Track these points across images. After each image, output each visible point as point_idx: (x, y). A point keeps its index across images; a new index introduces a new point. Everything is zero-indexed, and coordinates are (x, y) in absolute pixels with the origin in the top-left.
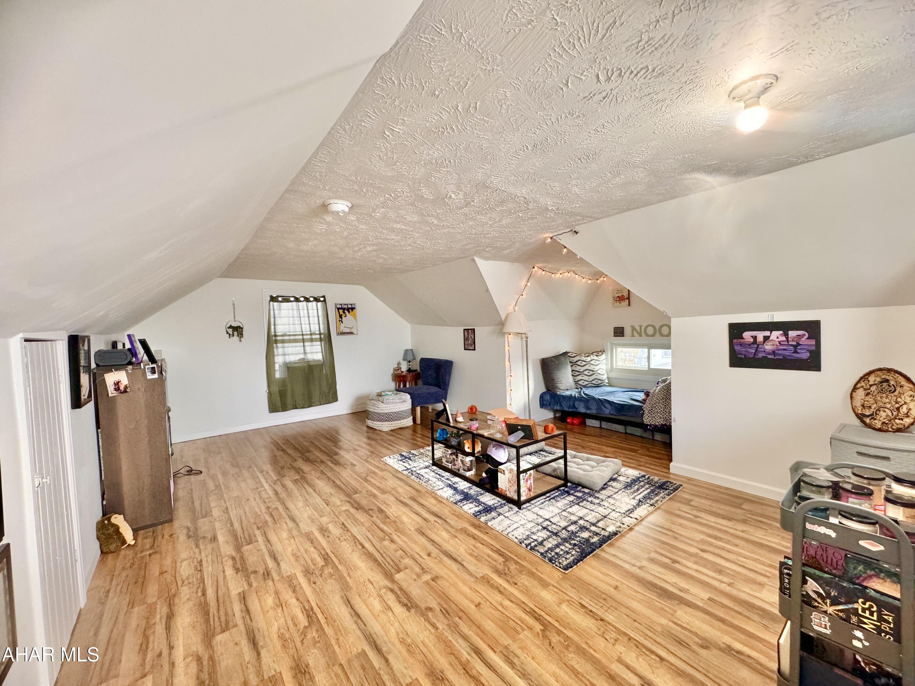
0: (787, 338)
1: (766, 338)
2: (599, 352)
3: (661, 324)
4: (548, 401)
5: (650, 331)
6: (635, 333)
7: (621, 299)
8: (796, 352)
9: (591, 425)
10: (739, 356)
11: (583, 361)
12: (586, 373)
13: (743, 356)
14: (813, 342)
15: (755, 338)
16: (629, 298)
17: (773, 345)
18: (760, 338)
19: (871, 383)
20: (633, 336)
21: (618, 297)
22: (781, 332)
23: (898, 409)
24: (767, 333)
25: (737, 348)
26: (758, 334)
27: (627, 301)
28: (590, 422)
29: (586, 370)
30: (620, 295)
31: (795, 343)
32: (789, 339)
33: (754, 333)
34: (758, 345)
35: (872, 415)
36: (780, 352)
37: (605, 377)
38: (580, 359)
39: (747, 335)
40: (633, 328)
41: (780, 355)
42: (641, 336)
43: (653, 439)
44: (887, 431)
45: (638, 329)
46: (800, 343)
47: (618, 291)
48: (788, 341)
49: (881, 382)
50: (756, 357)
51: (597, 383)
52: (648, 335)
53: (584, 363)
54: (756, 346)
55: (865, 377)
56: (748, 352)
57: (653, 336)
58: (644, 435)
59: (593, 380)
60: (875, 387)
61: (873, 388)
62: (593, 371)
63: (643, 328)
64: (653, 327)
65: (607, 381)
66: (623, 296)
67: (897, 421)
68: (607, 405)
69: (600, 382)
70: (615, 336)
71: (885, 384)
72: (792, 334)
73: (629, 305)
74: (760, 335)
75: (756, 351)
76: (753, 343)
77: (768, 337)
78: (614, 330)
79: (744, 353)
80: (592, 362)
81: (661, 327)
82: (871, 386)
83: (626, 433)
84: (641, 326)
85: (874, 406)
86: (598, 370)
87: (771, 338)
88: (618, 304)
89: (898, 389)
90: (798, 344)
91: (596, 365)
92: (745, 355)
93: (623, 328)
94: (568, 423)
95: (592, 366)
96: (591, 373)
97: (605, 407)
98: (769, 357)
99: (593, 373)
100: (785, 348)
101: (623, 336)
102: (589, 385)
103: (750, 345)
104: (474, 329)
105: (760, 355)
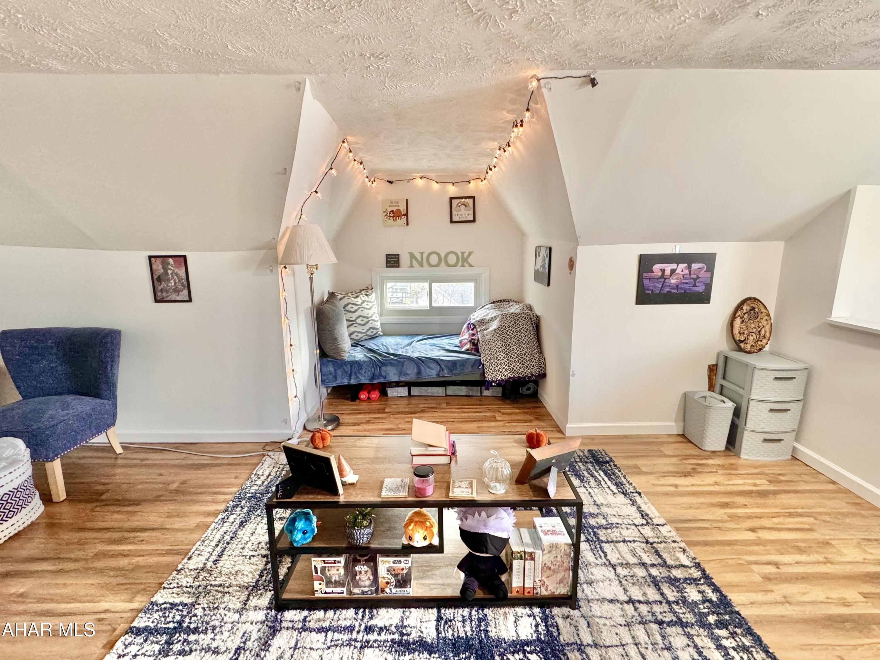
0: (690, 271)
1: (673, 271)
2: (367, 289)
3: (448, 251)
4: (331, 374)
5: (434, 259)
6: (414, 262)
7: (396, 215)
8: (695, 286)
9: (395, 395)
10: (647, 292)
11: (353, 304)
12: (359, 321)
13: (650, 292)
14: (708, 275)
15: (663, 271)
16: (407, 215)
17: (677, 279)
18: (668, 272)
19: (745, 311)
20: (412, 266)
21: (392, 211)
22: (686, 265)
23: (759, 332)
24: (674, 266)
25: (646, 282)
26: (666, 267)
27: (404, 219)
28: (392, 392)
29: (359, 317)
30: (395, 209)
31: (695, 276)
32: (692, 273)
33: (663, 266)
34: (665, 279)
35: (745, 340)
36: (683, 286)
37: (378, 325)
38: (349, 301)
39: (657, 268)
40: (412, 256)
41: (682, 288)
42: (422, 266)
43: (481, 395)
44: (754, 352)
45: (419, 257)
46: (700, 276)
47: (392, 203)
48: (690, 274)
49: (751, 310)
50: (662, 292)
51: (372, 334)
52: (431, 266)
53: (355, 308)
54: (663, 280)
55: (739, 307)
56: (655, 287)
57: (436, 266)
58: (471, 394)
59: (368, 330)
60: (746, 315)
61: (746, 316)
62: (367, 318)
63: (425, 256)
64: (438, 254)
65: (380, 329)
66: (398, 210)
67: (759, 343)
68: (432, 365)
69: (375, 331)
70: (387, 267)
71: (752, 312)
72: (695, 266)
73: (407, 224)
74: (668, 268)
75: (662, 285)
76: (661, 278)
77: (675, 270)
78: (387, 258)
79: (651, 288)
80: (364, 305)
81: (447, 255)
82: (745, 314)
83: (447, 395)
84: (422, 254)
85: (746, 332)
86: (372, 315)
87: (677, 272)
88: (391, 221)
89: (760, 315)
90: (698, 277)
91: (369, 309)
92: (652, 291)
93: (398, 255)
94: (363, 400)
95: (365, 310)
96: (366, 320)
97: (430, 368)
98: (673, 291)
99: (367, 320)
100: (687, 281)
101: (398, 267)
102: (363, 339)
103: (658, 279)
104: (185, 257)
105: (666, 290)
